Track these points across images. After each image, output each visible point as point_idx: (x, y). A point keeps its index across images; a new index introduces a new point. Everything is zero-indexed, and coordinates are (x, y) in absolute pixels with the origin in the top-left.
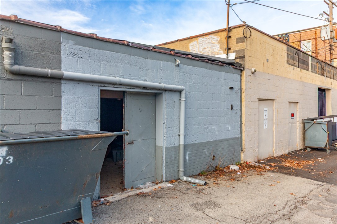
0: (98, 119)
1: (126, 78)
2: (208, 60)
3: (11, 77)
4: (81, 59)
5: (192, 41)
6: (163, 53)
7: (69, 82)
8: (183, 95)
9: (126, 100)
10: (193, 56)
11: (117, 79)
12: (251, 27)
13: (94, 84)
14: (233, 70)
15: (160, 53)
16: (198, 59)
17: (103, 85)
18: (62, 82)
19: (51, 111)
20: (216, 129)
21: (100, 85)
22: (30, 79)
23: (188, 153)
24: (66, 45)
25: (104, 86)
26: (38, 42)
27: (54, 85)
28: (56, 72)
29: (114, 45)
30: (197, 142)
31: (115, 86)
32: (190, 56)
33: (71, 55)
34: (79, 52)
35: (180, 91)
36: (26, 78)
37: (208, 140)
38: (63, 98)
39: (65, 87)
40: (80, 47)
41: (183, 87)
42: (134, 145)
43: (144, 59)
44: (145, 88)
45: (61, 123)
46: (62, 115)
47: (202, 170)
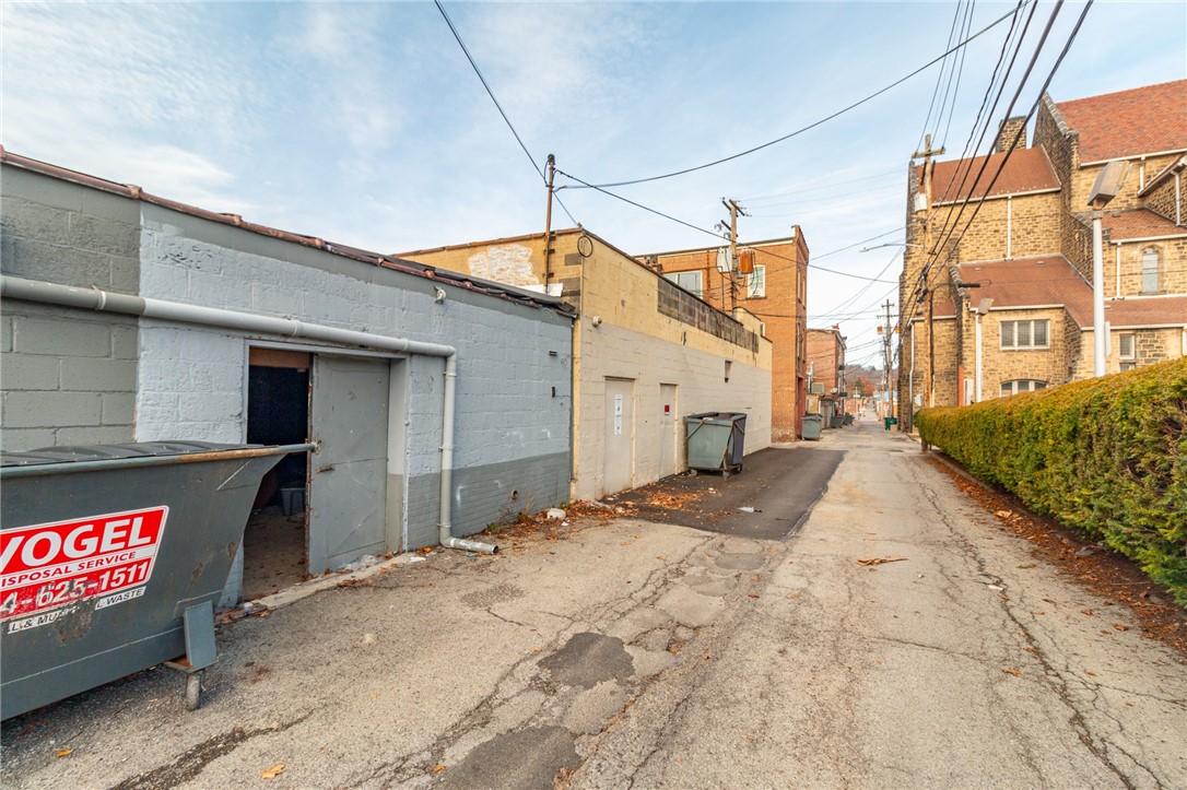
0: (240, 415)
1: (318, 323)
2: (507, 294)
4: (197, 272)
5: (475, 253)
6: (409, 273)
7: (161, 325)
8: (452, 365)
9: (318, 372)
10: (474, 284)
11: (294, 324)
12: (593, 236)
13: (233, 333)
14: (558, 318)
15: (402, 271)
16: (485, 290)
17: (255, 336)
18: (141, 323)
19: (104, 396)
20: (522, 437)
21: (247, 335)
22: (41, 311)
23: (460, 487)
24: (156, 235)
25: (260, 339)
26: (69, 219)
27: (116, 331)
28: (123, 298)
29: (289, 245)
30: (480, 464)
31: (289, 340)
32: (468, 284)
33: (168, 261)
34: (193, 256)
35: (445, 357)
36: (27, 310)
37: (504, 460)
38: (142, 363)
39: (150, 340)
40: (195, 242)
41: (452, 348)
42: (333, 474)
43: (362, 282)
44: (363, 346)
45: (134, 426)
46: (139, 406)
47: (489, 523)
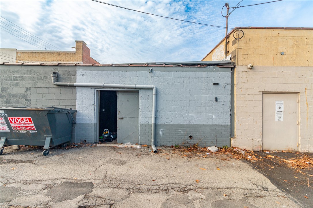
0: (94, 104)
1: (111, 84)
3: (56, 87)
4: (86, 77)
6: (139, 67)
7: (80, 87)
8: (154, 91)
10: (166, 64)
11: (106, 85)
13: (92, 88)
14: (220, 69)
15: (136, 66)
16: (173, 66)
17: (97, 88)
18: (77, 87)
19: (72, 100)
20: (195, 116)
21: (95, 88)
22: (63, 87)
23: (162, 130)
24: (79, 71)
26: (67, 72)
27: (73, 89)
28: (71, 84)
29: (104, 67)
30: (171, 123)
31: (104, 88)
33: (81, 76)
34: (85, 74)
35: (152, 89)
36: (62, 87)
37: (184, 124)
38: (77, 95)
39: (78, 90)
40: (85, 71)
41: (154, 86)
42: (123, 120)
43: (124, 72)
44: (123, 88)
45: (76, 106)
46: (77, 102)
47: (176, 144)
